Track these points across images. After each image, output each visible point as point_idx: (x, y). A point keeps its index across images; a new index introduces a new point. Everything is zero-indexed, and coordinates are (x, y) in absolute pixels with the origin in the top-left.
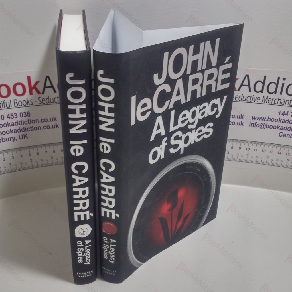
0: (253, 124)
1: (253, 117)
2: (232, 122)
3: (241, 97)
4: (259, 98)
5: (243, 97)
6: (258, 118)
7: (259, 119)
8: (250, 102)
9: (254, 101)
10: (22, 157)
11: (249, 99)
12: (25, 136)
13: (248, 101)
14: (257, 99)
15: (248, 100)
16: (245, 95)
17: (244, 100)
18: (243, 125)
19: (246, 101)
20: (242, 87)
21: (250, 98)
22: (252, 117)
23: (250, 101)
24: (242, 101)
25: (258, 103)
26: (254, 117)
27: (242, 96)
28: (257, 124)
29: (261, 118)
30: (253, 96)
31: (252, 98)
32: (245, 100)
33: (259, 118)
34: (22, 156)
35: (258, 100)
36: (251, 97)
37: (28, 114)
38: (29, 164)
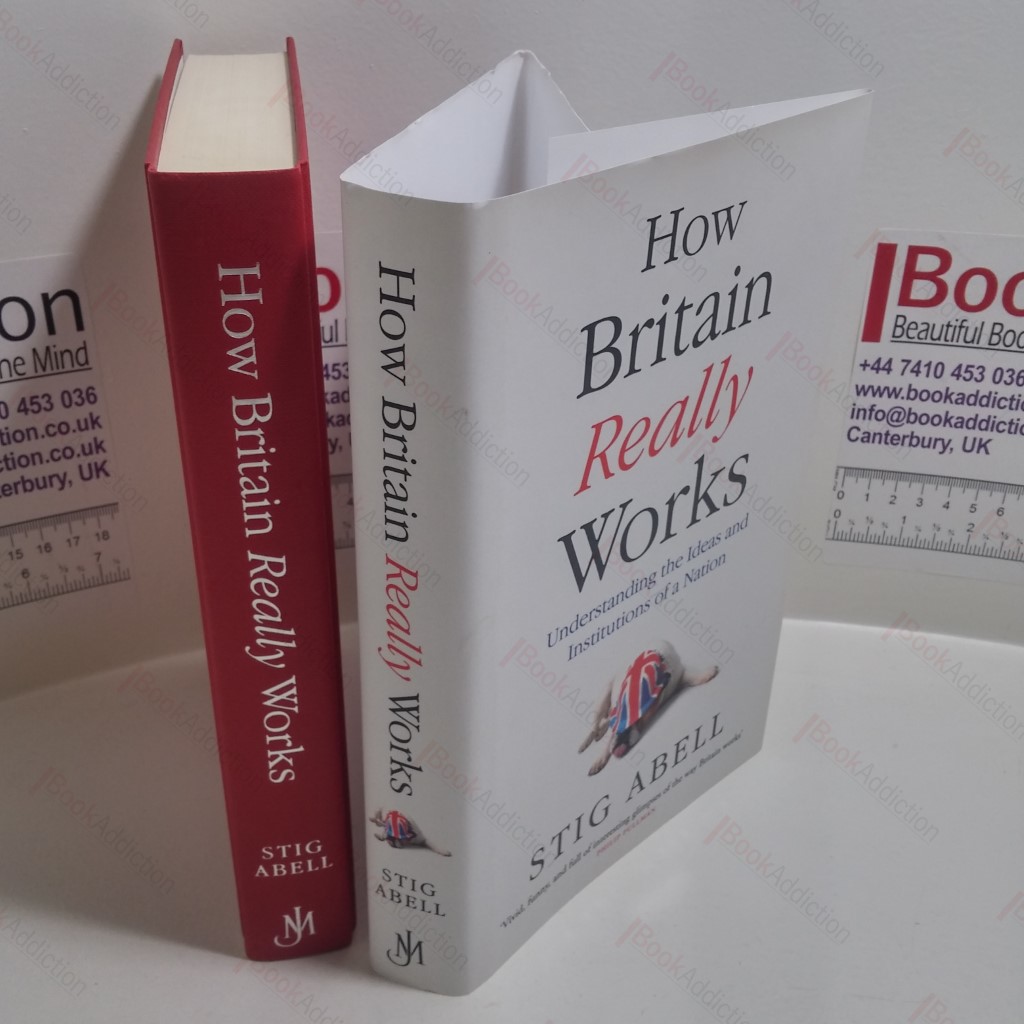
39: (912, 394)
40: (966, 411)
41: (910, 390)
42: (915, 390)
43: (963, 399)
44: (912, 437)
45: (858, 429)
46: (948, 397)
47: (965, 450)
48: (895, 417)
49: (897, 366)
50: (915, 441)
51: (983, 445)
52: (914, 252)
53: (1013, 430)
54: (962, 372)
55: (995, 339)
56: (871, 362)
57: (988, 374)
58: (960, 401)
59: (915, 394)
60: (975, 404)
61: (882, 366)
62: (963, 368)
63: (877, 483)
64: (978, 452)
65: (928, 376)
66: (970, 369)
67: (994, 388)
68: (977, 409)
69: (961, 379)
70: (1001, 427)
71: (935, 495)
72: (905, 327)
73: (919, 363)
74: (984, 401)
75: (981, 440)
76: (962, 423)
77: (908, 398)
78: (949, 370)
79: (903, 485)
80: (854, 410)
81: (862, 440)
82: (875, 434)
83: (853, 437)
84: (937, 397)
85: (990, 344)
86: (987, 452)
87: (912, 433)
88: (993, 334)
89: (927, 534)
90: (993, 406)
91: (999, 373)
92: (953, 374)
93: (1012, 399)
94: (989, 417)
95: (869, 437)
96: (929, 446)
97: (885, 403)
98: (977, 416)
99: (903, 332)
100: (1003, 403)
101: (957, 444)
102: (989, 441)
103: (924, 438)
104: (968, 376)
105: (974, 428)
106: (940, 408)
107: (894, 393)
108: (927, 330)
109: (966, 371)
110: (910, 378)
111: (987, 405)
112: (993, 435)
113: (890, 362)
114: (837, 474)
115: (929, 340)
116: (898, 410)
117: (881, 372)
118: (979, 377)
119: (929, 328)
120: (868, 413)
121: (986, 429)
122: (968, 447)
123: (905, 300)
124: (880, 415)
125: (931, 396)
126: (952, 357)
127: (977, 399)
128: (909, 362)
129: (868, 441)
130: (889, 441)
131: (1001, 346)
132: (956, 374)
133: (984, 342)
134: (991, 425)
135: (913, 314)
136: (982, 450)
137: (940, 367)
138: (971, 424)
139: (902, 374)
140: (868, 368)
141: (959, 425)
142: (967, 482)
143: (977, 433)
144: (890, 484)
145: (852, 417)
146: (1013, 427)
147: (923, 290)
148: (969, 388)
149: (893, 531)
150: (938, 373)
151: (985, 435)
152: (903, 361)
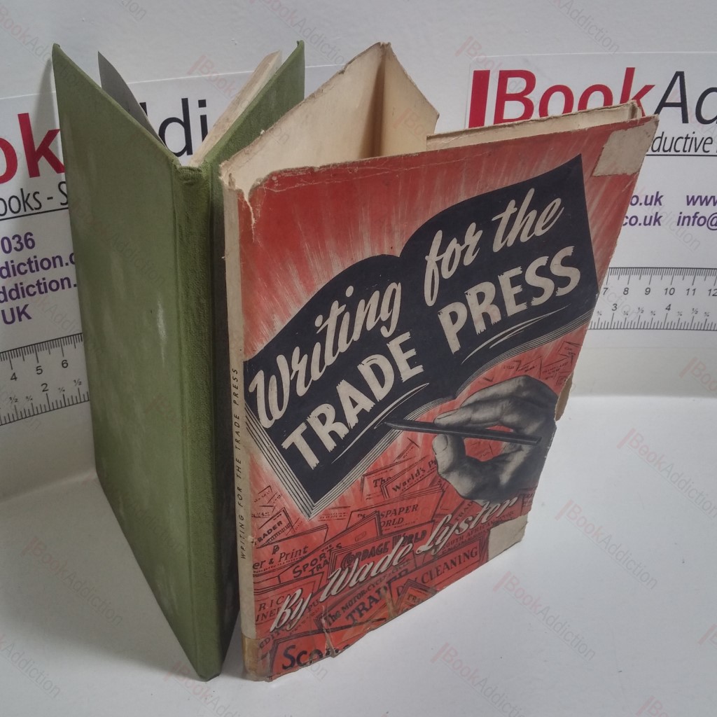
0: (689, 217)
1: (690, 199)
2: (629, 218)
3: (659, 140)
4: (709, 141)
5: (666, 138)
6: (703, 199)
7: (705, 201)
8: (685, 153)
9: (696, 151)
10: (16, 378)
11: (680, 146)
12: (22, 313)
13: (677, 151)
14: (705, 143)
15: (677, 149)
16: (669, 135)
17: (666, 148)
18: (659, 224)
19: (673, 152)
20: (664, 109)
21: (684, 140)
22: (688, 197)
23: (684, 151)
24: (661, 152)
25: (706, 154)
26: (693, 197)
27: (661, 138)
28: (699, 216)
29: (712, 197)
30: (694, 136)
31: (689, 141)
32: (670, 150)
33: (706, 197)
34: (14, 378)
35: (707, 147)
36: (687, 138)
37: (26, 241)
38: (40, 400)
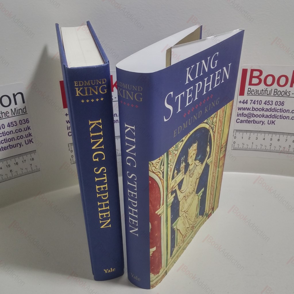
39: (253, 109)
40: (268, 113)
41: (253, 108)
42: (254, 108)
43: (267, 110)
44: (254, 121)
45: (239, 119)
46: (263, 110)
47: (268, 124)
48: (249, 115)
49: (249, 102)
50: (255, 122)
51: (273, 122)
52: (252, 71)
53: (281, 118)
54: (267, 103)
55: (275, 93)
56: (242, 101)
57: (274, 103)
58: (266, 111)
59: (254, 109)
60: (270, 111)
61: (245, 102)
62: (267, 102)
63: (245, 134)
64: (272, 124)
65: (257, 104)
66: (269, 102)
67: (275, 107)
68: (271, 113)
69: (266, 104)
70: (278, 117)
71: (261, 136)
72: (251, 91)
73: (255, 101)
74: (273, 110)
75: (273, 121)
76: (267, 116)
77: (252, 110)
78: (263, 102)
79: (252, 134)
80: (238, 114)
81: (240, 123)
82: (244, 121)
83: (238, 122)
84: (260, 110)
85: (274, 95)
86: (274, 124)
87: (254, 120)
88: (275, 92)
89: (259, 147)
90: (275, 112)
91: (277, 102)
92: (264, 103)
93: (281, 109)
94: (275, 114)
95: (242, 121)
96: (258, 123)
97: (246, 112)
98: (271, 114)
99: (250, 92)
100: (278, 111)
101: (266, 122)
102: (275, 121)
103: (257, 121)
104: (268, 104)
105: (270, 118)
106: (261, 113)
107: (249, 109)
108: (257, 92)
109: (268, 102)
110: (253, 105)
111: (274, 111)
112: (276, 119)
113: (247, 101)
114: (234, 132)
115: (257, 94)
116: (250, 114)
117: (245, 104)
118: (271, 104)
119: (257, 91)
120: (242, 115)
121: (274, 118)
122: (269, 123)
123: (250, 84)
124: (245, 115)
125: (258, 110)
126: (264, 99)
127: (271, 110)
128: (252, 100)
129: (242, 123)
130: (248, 122)
131: (277, 95)
132: (265, 103)
133: (272, 94)
134: (275, 117)
135: (253, 87)
136: (273, 123)
137: (261, 102)
138: (270, 117)
139: (251, 104)
140: (241, 103)
141: (266, 117)
142: (269, 132)
143: (271, 119)
144: (248, 134)
145: (237, 116)
146: (281, 117)
147: (255, 81)
148: (269, 107)
149: (250, 147)
150: (260, 103)
151: (274, 120)
152: (251, 100)
